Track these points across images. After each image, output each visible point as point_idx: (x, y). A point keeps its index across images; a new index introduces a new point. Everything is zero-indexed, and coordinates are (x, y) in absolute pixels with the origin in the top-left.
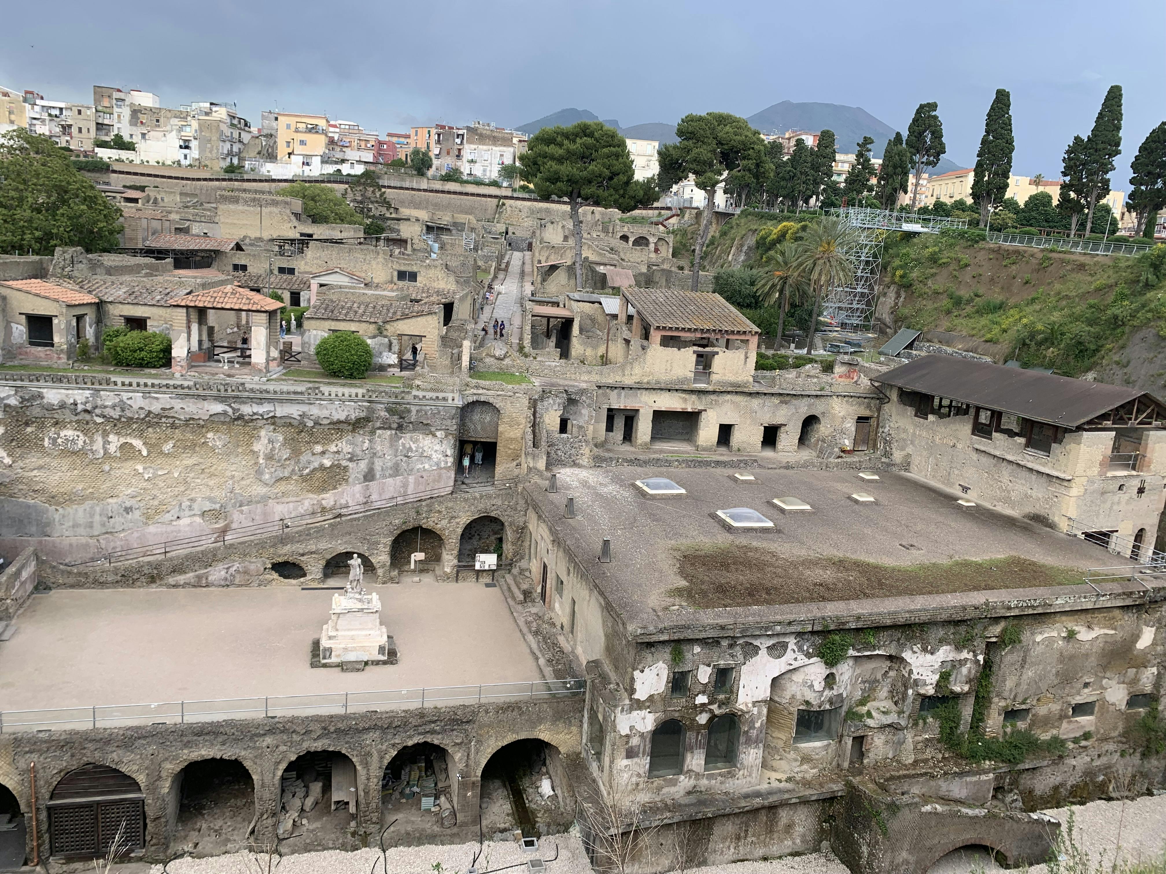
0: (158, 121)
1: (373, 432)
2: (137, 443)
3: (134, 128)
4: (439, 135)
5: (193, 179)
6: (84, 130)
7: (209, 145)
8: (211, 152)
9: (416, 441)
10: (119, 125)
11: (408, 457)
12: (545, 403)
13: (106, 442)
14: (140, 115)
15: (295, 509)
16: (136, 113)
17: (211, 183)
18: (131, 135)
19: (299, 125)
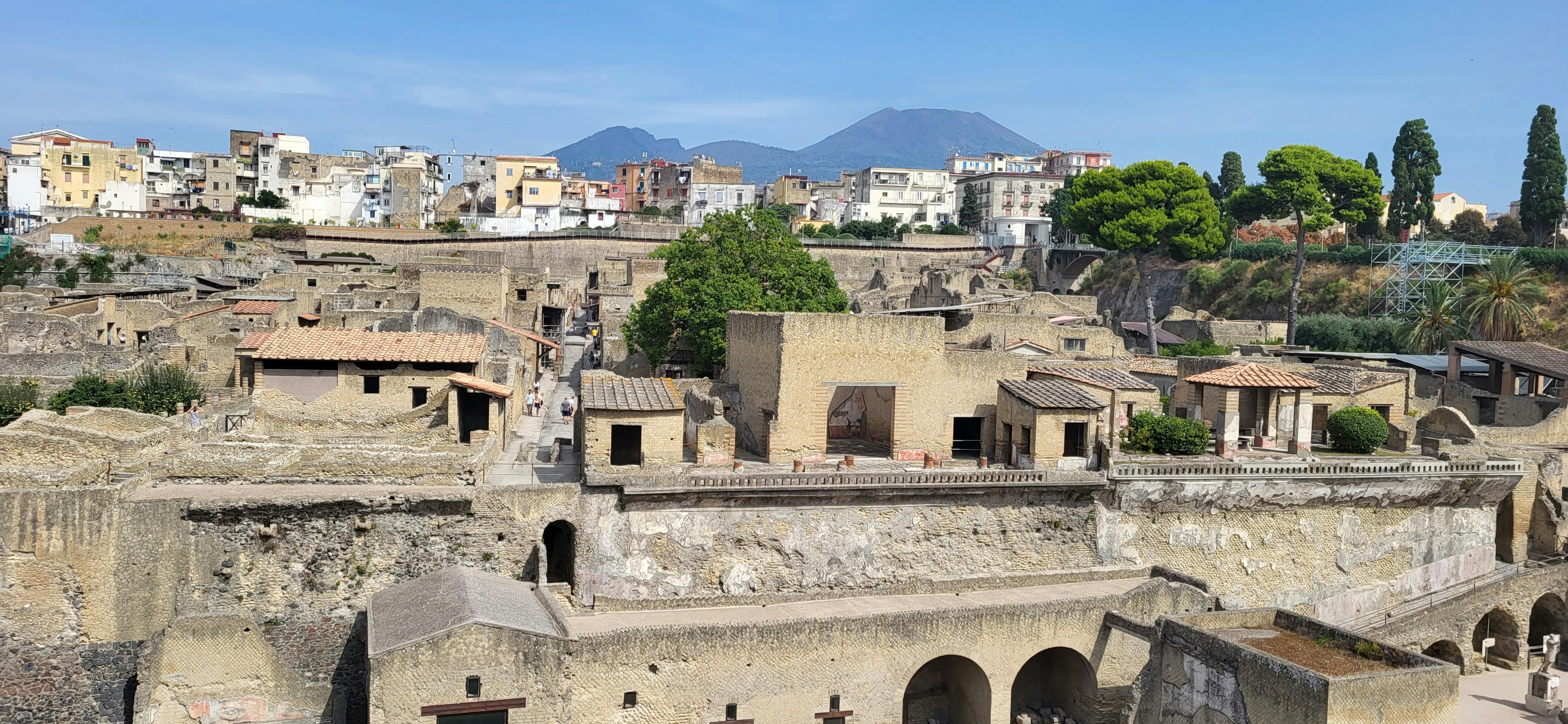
0: (314, 170)
1: (1431, 508)
2: (1244, 534)
3: (285, 180)
4: (656, 174)
5: (408, 242)
6: (222, 186)
7: (406, 199)
8: (409, 206)
9: (1467, 516)
10: (265, 178)
11: (1460, 534)
12: (1548, 468)
13: (1218, 536)
14: (291, 165)
15: (1370, 598)
16: (288, 161)
17: (429, 246)
18: (281, 190)
19: (527, 170)
